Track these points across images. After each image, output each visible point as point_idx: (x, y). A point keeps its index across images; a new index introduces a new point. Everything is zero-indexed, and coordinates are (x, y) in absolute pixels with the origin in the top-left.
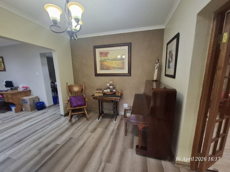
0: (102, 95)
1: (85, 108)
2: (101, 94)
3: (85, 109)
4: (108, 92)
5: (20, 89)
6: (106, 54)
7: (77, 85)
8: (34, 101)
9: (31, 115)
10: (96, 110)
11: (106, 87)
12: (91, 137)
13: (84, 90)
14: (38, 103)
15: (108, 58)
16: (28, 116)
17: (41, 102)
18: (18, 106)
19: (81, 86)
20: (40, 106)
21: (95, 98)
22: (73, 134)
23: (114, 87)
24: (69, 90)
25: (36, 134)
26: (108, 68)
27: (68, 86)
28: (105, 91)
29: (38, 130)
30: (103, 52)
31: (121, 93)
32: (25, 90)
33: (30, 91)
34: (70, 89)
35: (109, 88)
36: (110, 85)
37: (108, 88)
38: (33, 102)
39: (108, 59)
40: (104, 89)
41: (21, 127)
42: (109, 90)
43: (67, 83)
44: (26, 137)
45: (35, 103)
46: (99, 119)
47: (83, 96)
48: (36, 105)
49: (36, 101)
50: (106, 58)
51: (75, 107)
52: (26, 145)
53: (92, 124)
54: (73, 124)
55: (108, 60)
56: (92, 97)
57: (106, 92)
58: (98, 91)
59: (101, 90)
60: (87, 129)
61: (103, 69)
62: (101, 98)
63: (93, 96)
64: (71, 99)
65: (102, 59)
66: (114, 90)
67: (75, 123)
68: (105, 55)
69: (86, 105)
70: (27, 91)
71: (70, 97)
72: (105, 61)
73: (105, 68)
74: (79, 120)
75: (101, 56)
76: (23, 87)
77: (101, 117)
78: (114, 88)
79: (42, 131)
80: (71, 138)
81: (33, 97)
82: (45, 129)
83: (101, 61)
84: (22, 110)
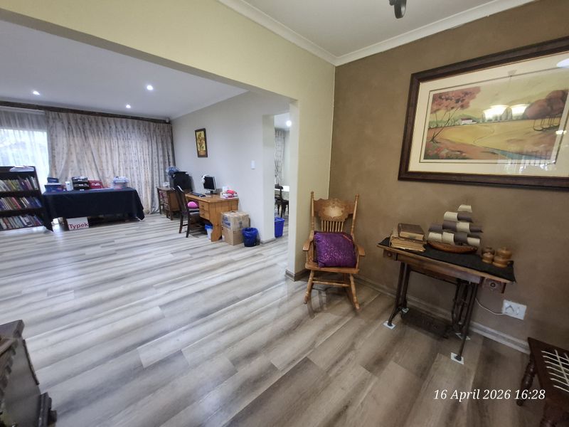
0: (422, 250)
1: (353, 275)
2: (415, 244)
3: (352, 279)
4: (444, 242)
5: (223, 196)
6: (462, 98)
7: (337, 201)
8: (241, 223)
9: (233, 253)
10: (381, 286)
11: (441, 223)
12: (369, 388)
13: (354, 218)
14: (246, 230)
15: (466, 112)
16: (228, 254)
17: (252, 229)
18: (216, 228)
19: (347, 207)
20: (250, 238)
21: (394, 255)
22: (312, 346)
23: (475, 228)
24: (315, 212)
25: (235, 308)
26: (459, 154)
27: (314, 201)
28: (433, 235)
29: (238, 299)
30: (448, 93)
31: (509, 256)
32: (229, 197)
33: (237, 201)
34: (318, 209)
35: (452, 229)
36: (460, 219)
37: (448, 227)
38: (239, 226)
39: (469, 119)
40: (431, 230)
41: (213, 278)
42: (449, 237)
43: (312, 193)
44: (217, 309)
45: (242, 229)
46: (390, 324)
47: (351, 238)
48: (243, 234)
49: (245, 224)
50: (457, 113)
51: (325, 265)
52: (213, 332)
53: (369, 334)
54: (313, 312)
55: (463, 122)
56: (383, 250)
57: (438, 242)
58: (405, 234)
59: (417, 229)
60: (352, 347)
61: (437, 157)
62: (415, 261)
63: (387, 248)
64: (318, 241)
65: (439, 119)
66: (474, 241)
67: (320, 312)
68: (457, 101)
69: (354, 267)
70: (232, 200)
71: (315, 233)
72: (452, 124)
73: (444, 153)
74: (329, 302)
75: (435, 108)
76: (228, 192)
77: (398, 317)
78: (474, 232)
79: (246, 304)
80: (307, 361)
81: (241, 215)
82: (251, 302)
83: (434, 129)
84: (221, 238)
